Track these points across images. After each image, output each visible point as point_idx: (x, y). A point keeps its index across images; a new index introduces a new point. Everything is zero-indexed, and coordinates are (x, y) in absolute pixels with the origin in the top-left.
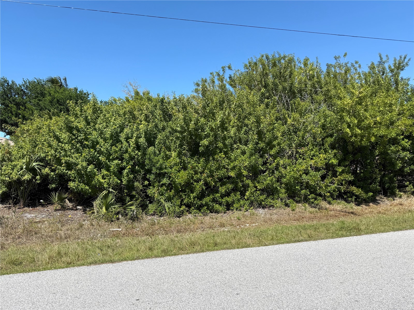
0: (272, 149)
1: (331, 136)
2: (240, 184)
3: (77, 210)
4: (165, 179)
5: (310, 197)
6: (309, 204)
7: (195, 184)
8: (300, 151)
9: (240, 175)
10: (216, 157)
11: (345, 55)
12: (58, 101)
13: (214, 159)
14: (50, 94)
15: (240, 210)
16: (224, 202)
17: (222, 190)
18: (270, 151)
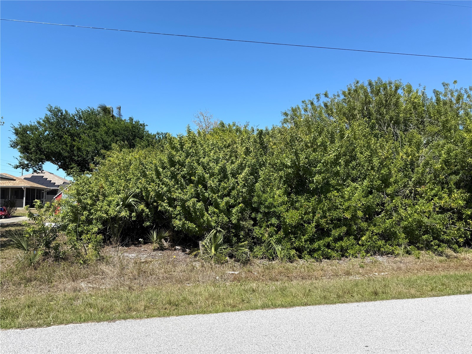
0: (389, 187)
1: (456, 173)
2: (355, 227)
3: (175, 250)
4: (273, 219)
5: (432, 243)
6: (432, 251)
7: (306, 225)
8: (419, 190)
9: (354, 217)
10: (329, 195)
11: (455, 82)
12: (113, 132)
13: (326, 197)
14: (105, 125)
15: (356, 257)
16: (338, 247)
17: (335, 233)
18: (386, 190)
